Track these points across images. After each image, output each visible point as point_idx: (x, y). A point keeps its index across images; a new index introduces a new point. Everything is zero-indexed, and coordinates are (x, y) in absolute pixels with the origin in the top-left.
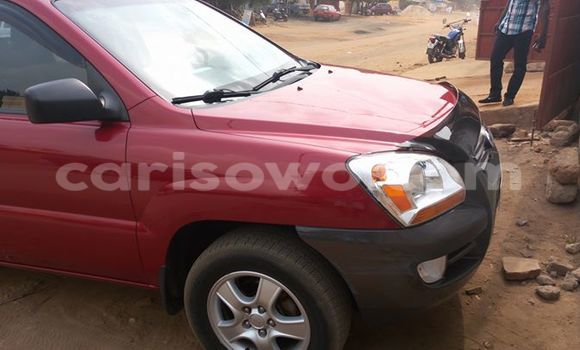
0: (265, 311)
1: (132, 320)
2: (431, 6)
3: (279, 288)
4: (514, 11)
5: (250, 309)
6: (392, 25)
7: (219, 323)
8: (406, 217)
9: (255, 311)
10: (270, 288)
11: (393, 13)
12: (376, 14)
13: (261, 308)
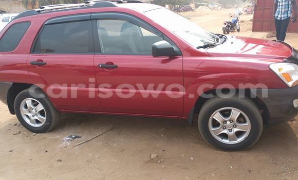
0: (233, 121)
1: (162, 135)
2: (210, 6)
3: (239, 113)
4: (283, 10)
5: (226, 121)
6: (194, 16)
7: (212, 129)
8: (290, 84)
9: (228, 122)
10: (235, 113)
11: (192, 10)
12: (184, 11)
13: (231, 121)
